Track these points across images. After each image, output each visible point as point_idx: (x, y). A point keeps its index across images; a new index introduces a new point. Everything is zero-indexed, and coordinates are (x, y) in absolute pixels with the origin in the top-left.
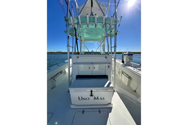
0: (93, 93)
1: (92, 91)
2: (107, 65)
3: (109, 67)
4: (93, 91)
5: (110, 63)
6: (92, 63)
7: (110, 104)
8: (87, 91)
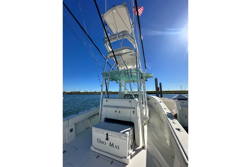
0: (108, 136)
1: (107, 134)
2: (132, 110)
3: (134, 112)
4: (109, 134)
5: (134, 108)
6: (118, 107)
7: (126, 158)
8: (104, 133)
